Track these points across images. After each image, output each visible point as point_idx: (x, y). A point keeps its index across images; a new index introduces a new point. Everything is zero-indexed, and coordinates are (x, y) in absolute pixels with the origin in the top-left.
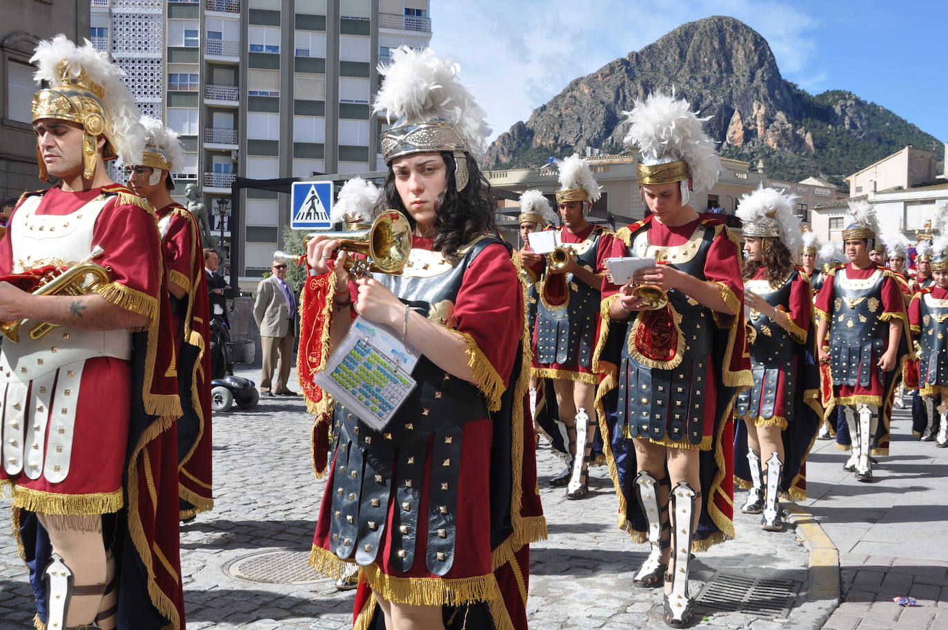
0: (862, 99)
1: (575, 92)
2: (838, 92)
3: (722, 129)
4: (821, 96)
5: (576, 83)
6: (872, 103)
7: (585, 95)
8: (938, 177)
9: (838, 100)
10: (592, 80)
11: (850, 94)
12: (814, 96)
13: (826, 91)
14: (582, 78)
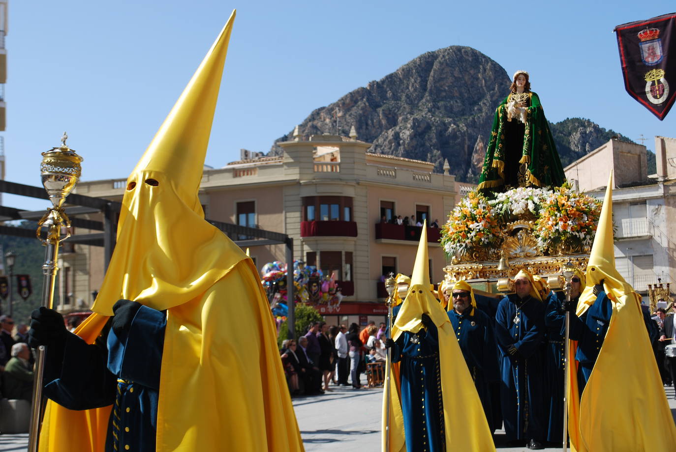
0: (600, 127)
1: (315, 122)
2: (577, 120)
3: (466, 157)
4: (561, 124)
5: (316, 115)
6: (611, 131)
7: (326, 124)
8: (650, 176)
9: (578, 127)
10: (330, 110)
11: (589, 121)
12: (555, 123)
13: (566, 119)
14: (323, 108)
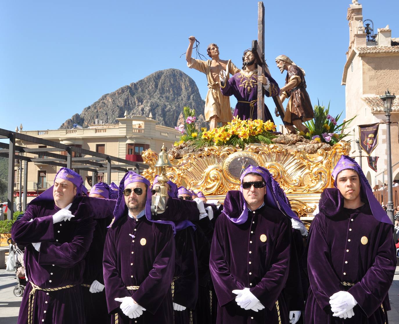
1: (104, 101)
3: (175, 121)
5: (105, 96)
7: (109, 102)
10: (113, 95)
14: (108, 94)
